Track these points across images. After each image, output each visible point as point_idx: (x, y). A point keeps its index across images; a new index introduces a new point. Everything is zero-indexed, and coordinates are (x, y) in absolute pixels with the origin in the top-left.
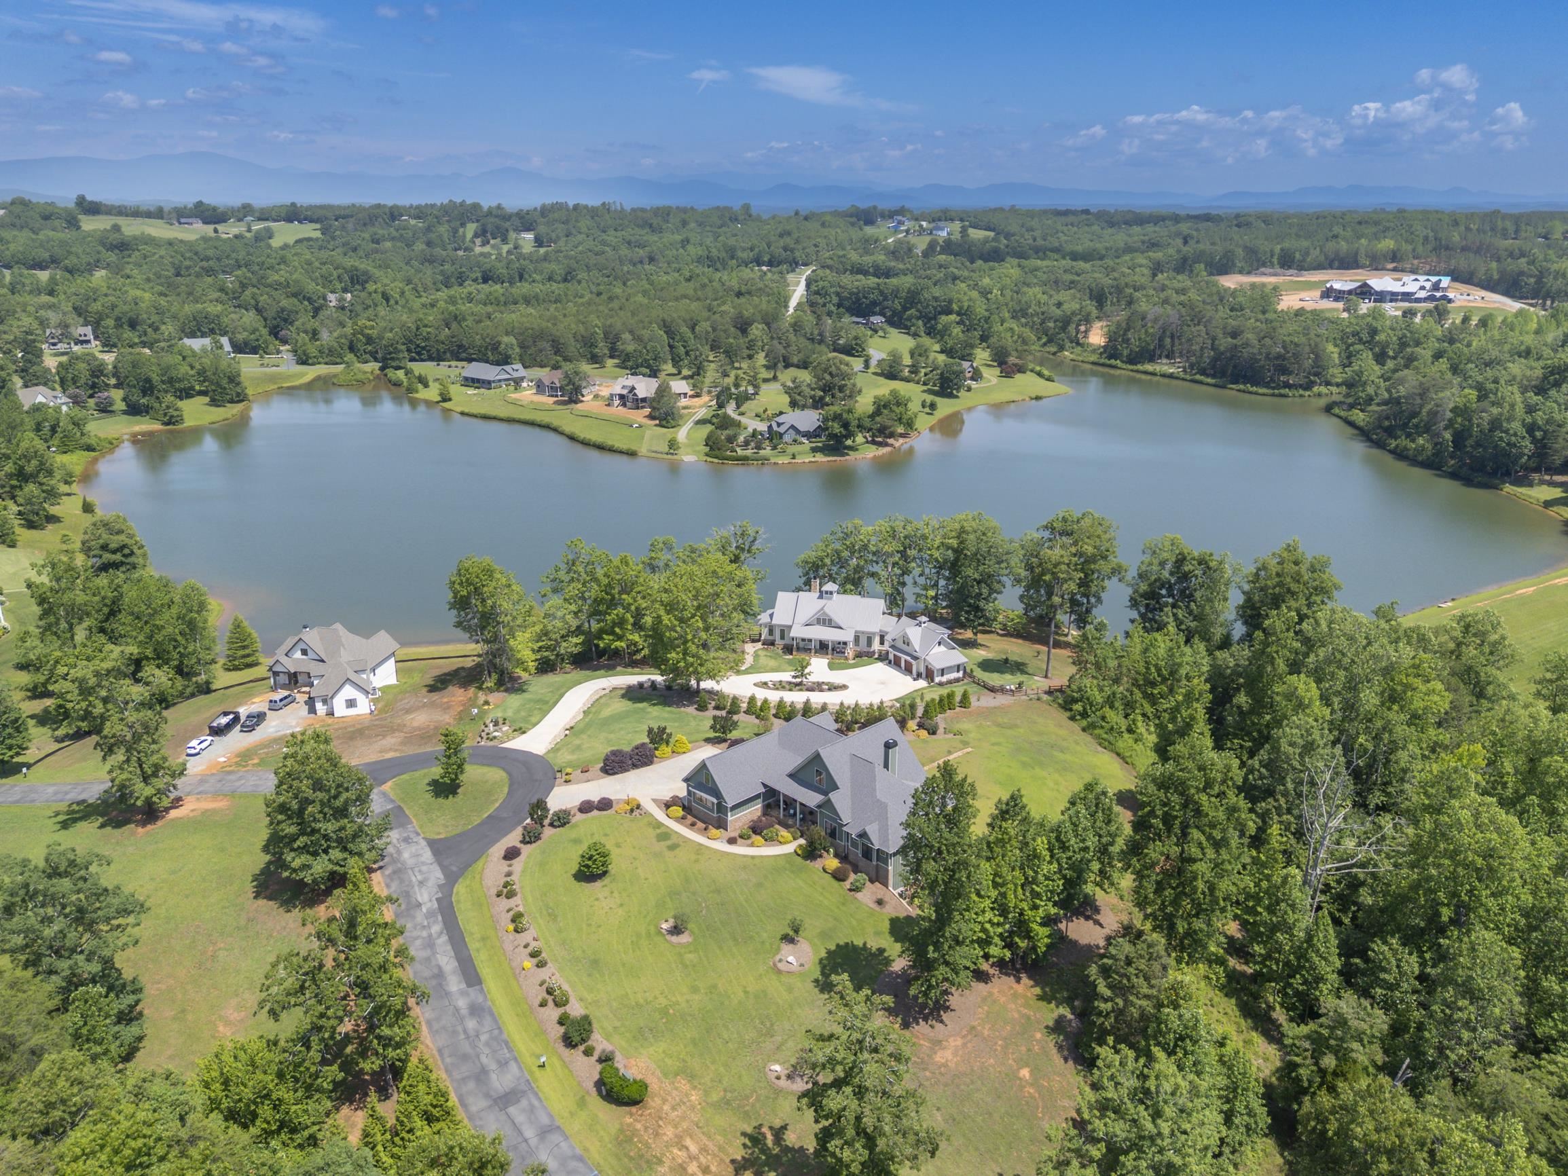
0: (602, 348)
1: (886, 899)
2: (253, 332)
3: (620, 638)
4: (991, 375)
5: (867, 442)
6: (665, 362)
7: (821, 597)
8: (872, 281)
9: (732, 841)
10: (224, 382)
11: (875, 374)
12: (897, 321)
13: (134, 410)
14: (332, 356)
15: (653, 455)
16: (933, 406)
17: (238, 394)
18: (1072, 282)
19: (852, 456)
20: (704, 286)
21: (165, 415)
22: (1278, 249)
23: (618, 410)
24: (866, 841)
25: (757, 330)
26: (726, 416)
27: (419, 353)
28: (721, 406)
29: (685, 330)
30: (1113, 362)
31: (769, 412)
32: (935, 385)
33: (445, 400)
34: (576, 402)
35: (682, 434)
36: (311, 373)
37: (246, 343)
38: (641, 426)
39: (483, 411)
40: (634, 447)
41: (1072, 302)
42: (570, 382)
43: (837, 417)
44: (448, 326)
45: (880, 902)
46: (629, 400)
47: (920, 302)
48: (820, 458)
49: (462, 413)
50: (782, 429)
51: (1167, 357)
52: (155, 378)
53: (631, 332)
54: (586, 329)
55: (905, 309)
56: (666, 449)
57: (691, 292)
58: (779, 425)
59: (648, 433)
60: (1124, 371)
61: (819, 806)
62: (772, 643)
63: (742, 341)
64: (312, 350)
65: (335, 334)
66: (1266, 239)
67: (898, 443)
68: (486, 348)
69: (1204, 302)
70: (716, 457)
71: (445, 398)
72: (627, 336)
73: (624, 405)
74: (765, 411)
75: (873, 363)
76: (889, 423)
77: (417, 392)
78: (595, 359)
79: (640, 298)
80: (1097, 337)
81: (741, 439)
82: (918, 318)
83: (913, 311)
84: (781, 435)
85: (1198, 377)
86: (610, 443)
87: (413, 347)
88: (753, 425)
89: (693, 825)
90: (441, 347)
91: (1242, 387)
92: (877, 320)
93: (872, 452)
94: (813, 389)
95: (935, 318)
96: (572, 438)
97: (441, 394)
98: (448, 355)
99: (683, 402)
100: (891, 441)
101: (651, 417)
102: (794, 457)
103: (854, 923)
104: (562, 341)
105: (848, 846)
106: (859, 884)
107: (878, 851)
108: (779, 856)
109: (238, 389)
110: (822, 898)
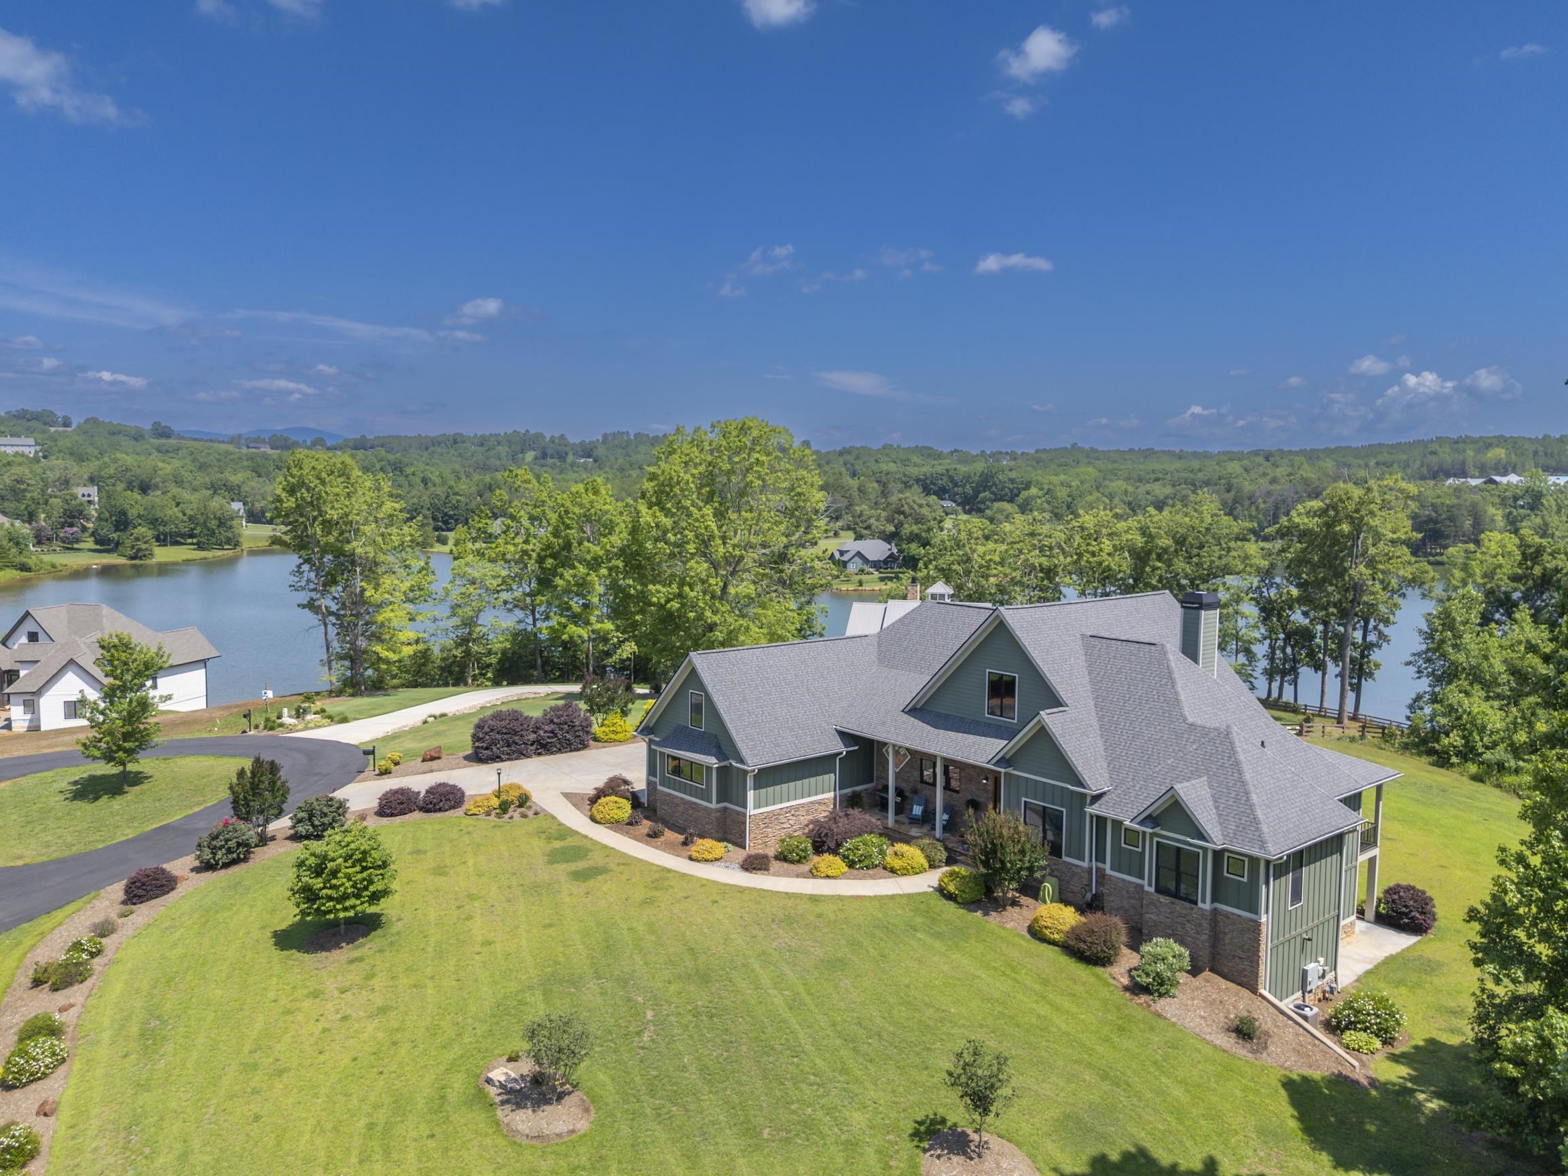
1: (1265, 1020)
9: (754, 864)
10: (213, 524)
12: (969, 505)
13: (103, 547)
21: (133, 547)
24: (1174, 837)
45: (1244, 1031)
50: (846, 557)
52: (132, 513)
61: (1006, 761)
83: (986, 494)
89: (654, 833)
92: (948, 503)
102: (861, 585)
103: (1177, 1092)
105: (1101, 874)
106: (1160, 967)
107: (1218, 855)
108: (892, 897)
109: (230, 535)
110: (1043, 1009)
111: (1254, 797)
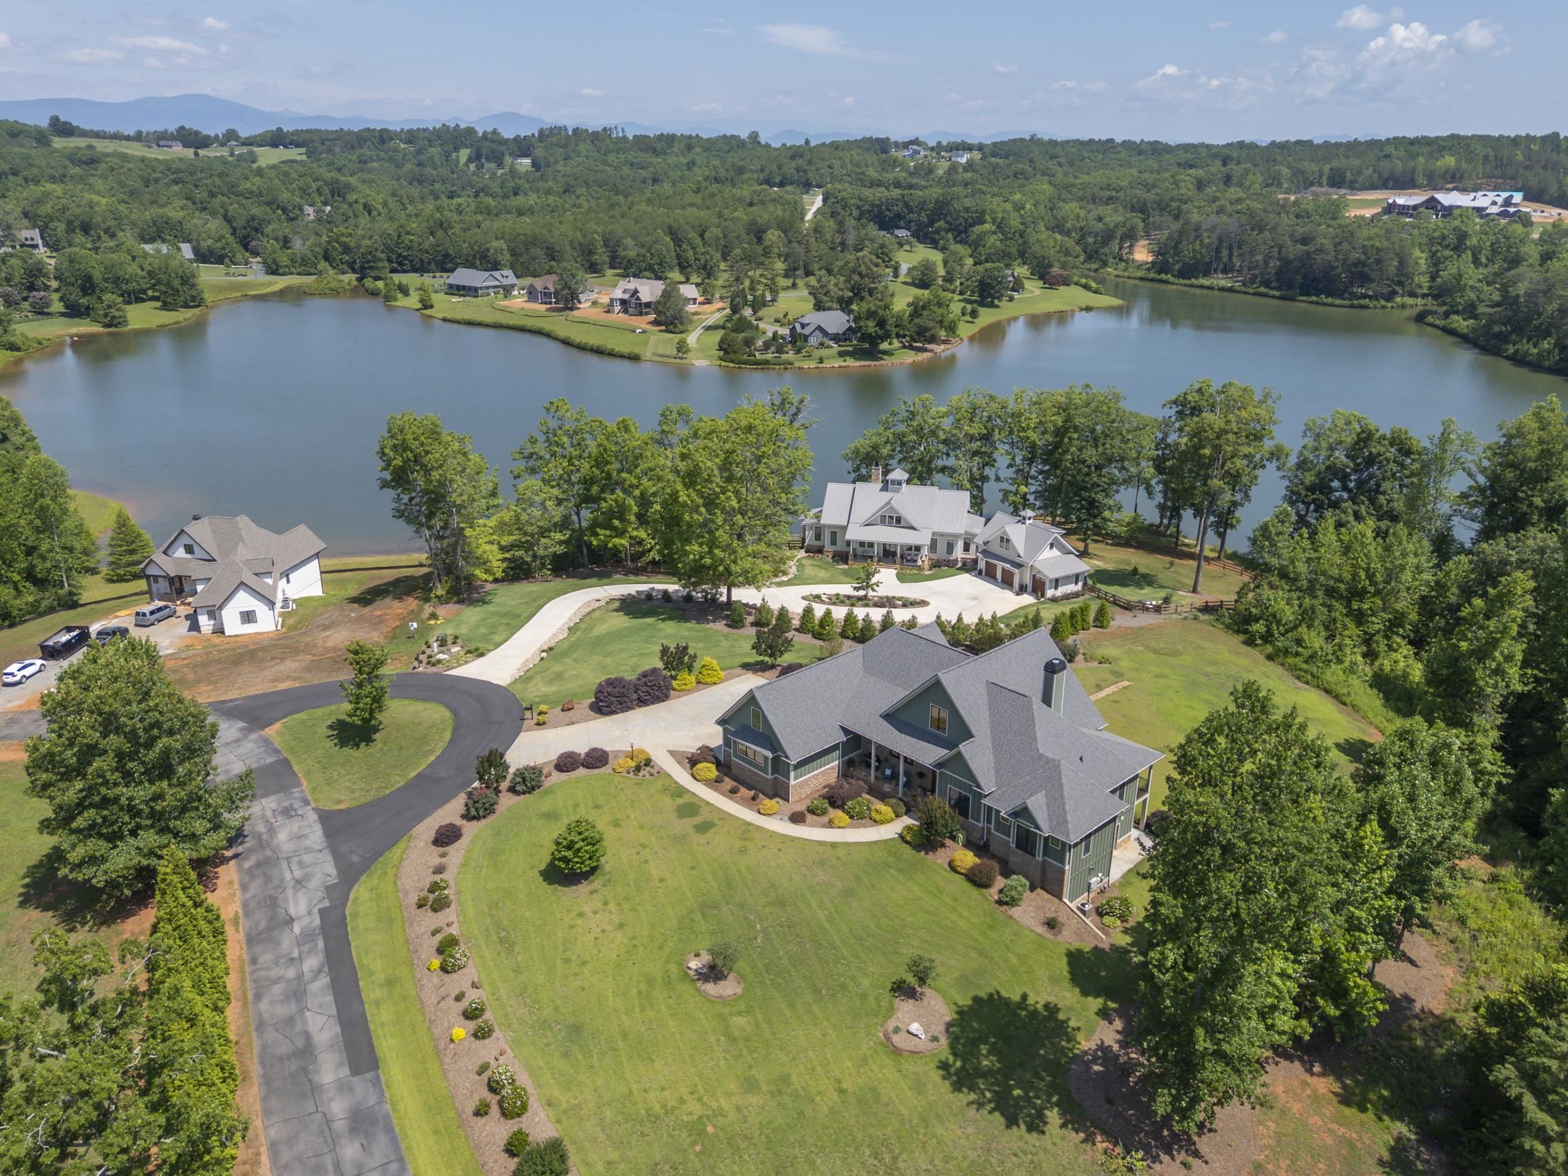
0: (602, 256)
1: (1062, 918)
2: (219, 240)
3: (621, 533)
4: (1033, 287)
5: (904, 347)
6: (671, 268)
7: (885, 489)
8: (896, 193)
9: (797, 818)
10: (176, 283)
11: (905, 283)
12: (925, 236)
13: (74, 311)
14: (305, 265)
15: (659, 359)
16: (974, 314)
17: (193, 298)
18: (1110, 198)
19: (887, 361)
20: (713, 195)
21: (106, 315)
22: (1327, 168)
23: (618, 317)
24: (1025, 823)
25: (772, 236)
26: (742, 319)
27: (400, 264)
28: (735, 309)
29: (692, 235)
30: (1163, 276)
31: (790, 317)
32: (973, 292)
33: (426, 307)
34: (571, 309)
35: (692, 339)
36: (280, 282)
37: (211, 251)
38: (644, 332)
39: (467, 317)
40: (637, 351)
41: (1114, 216)
42: (567, 286)
43: (871, 314)
44: (432, 234)
45: (1051, 924)
46: (632, 305)
47: (949, 213)
48: (851, 362)
49: (444, 320)
50: (807, 331)
51: (1224, 271)
52: (97, 275)
53: (634, 238)
54: (584, 236)
55: (932, 222)
56: (674, 352)
57: (699, 201)
58: (803, 326)
59: (653, 339)
60: (1176, 286)
61: (940, 765)
62: (820, 551)
63: (759, 250)
64: (284, 260)
65: (308, 243)
66: (1312, 160)
67: (939, 348)
68: (474, 257)
69: (1265, 210)
70: (732, 361)
71: (427, 305)
72: (628, 241)
73: (626, 311)
74: (785, 315)
75: (904, 268)
76: (930, 324)
77: (396, 300)
78: (594, 268)
79: (643, 206)
80: (1142, 254)
81: (760, 343)
82: (948, 231)
83: (941, 224)
84: (806, 338)
85: (1262, 289)
86: (609, 346)
87: (394, 257)
88: (769, 328)
89: (734, 791)
90: (426, 257)
91: (1314, 298)
92: (902, 233)
93: (909, 357)
94: (842, 290)
95: (966, 232)
96: (566, 342)
97: (421, 301)
98: (433, 265)
99: (691, 308)
100: (929, 346)
101: (656, 323)
102: (821, 361)
103: (1014, 960)
104: (557, 248)
105: (989, 830)
106: (1013, 893)
107: (1046, 839)
108: (876, 843)
109: (194, 293)
110: (954, 917)
111: (1067, 807)
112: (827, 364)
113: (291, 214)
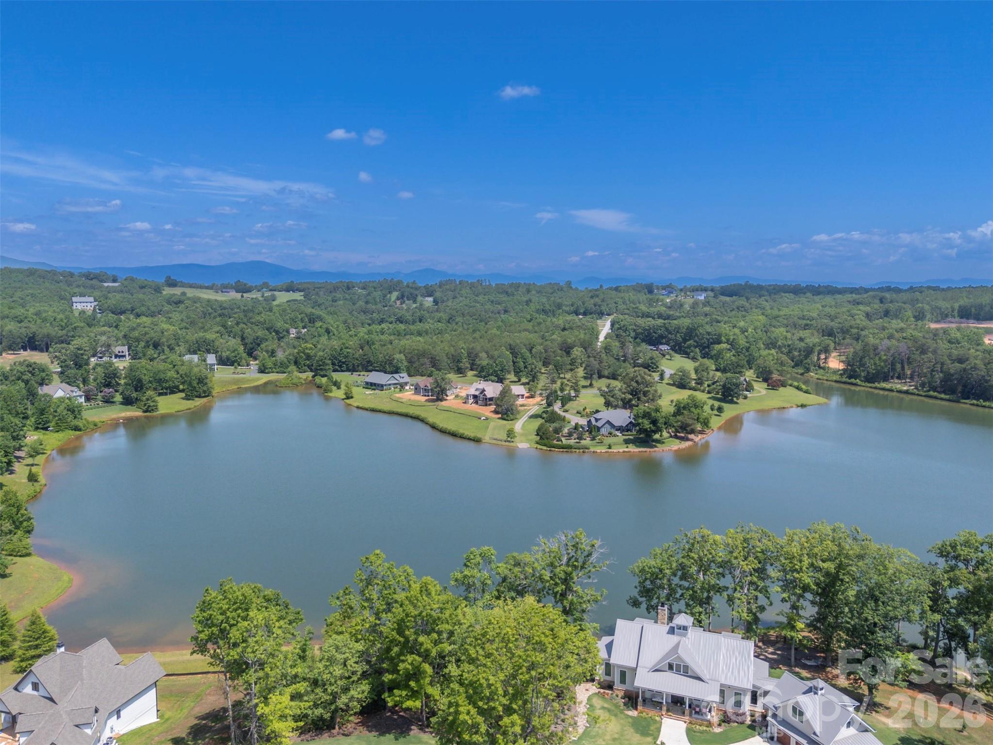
0: (465, 363)
2: (234, 351)
4: (760, 388)
5: (671, 436)
6: (509, 372)
7: (672, 631)
8: (660, 322)
10: (195, 383)
11: (668, 384)
12: (680, 349)
14: (281, 367)
15: (494, 442)
16: (720, 409)
17: (204, 392)
18: (807, 325)
19: (660, 448)
20: (539, 324)
21: (145, 405)
23: (472, 407)
25: (577, 352)
26: (554, 413)
28: (549, 404)
29: (524, 350)
30: (853, 380)
31: (588, 410)
32: (717, 393)
33: (348, 398)
34: (441, 400)
35: (518, 426)
36: (265, 378)
37: (228, 359)
38: (487, 419)
39: (372, 406)
40: (479, 435)
41: (813, 339)
42: (438, 385)
43: (646, 415)
44: (362, 348)
46: (480, 399)
47: (696, 335)
48: (632, 449)
49: (358, 407)
50: (599, 424)
51: (899, 378)
53: (487, 353)
54: (456, 350)
56: (505, 438)
57: (531, 328)
58: (597, 420)
59: (492, 424)
60: (863, 388)
62: (610, 686)
63: (567, 360)
64: (270, 364)
65: (287, 353)
66: (944, 300)
67: (697, 438)
68: (386, 364)
69: (924, 337)
70: (545, 445)
71: (349, 396)
72: (483, 355)
73: (476, 403)
74: (584, 409)
75: (667, 375)
76: (690, 421)
77: (331, 391)
78: (460, 371)
79: (494, 331)
80: (835, 363)
81: (566, 431)
82: (696, 347)
83: (691, 342)
84: (599, 429)
85: (932, 393)
86: (461, 431)
87: (337, 362)
88: (574, 419)
90: (356, 362)
91: (975, 402)
92: (664, 347)
93: (676, 445)
94: (624, 393)
95: (708, 347)
96: (433, 427)
97: (346, 394)
98: (360, 368)
99: (520, 401)
100: (691, 436)
101: (496, 412)
102: (610, 447)
104: (437, 358)
109: (205, 388)
112: (614, 450)
113: (280, 335)
